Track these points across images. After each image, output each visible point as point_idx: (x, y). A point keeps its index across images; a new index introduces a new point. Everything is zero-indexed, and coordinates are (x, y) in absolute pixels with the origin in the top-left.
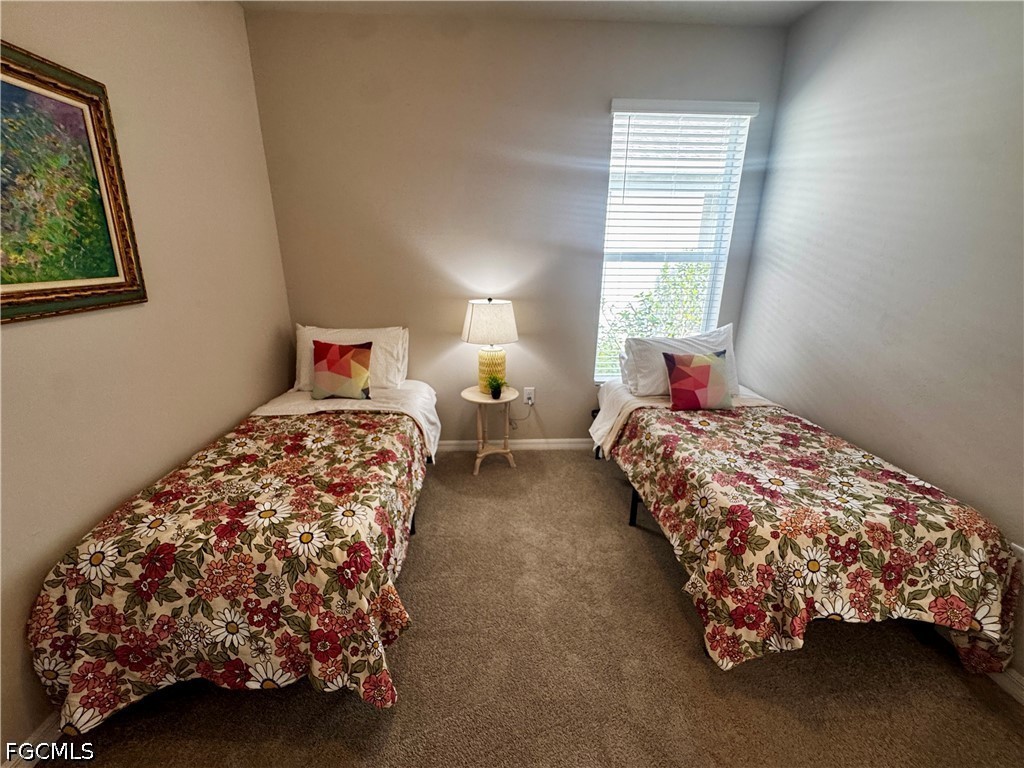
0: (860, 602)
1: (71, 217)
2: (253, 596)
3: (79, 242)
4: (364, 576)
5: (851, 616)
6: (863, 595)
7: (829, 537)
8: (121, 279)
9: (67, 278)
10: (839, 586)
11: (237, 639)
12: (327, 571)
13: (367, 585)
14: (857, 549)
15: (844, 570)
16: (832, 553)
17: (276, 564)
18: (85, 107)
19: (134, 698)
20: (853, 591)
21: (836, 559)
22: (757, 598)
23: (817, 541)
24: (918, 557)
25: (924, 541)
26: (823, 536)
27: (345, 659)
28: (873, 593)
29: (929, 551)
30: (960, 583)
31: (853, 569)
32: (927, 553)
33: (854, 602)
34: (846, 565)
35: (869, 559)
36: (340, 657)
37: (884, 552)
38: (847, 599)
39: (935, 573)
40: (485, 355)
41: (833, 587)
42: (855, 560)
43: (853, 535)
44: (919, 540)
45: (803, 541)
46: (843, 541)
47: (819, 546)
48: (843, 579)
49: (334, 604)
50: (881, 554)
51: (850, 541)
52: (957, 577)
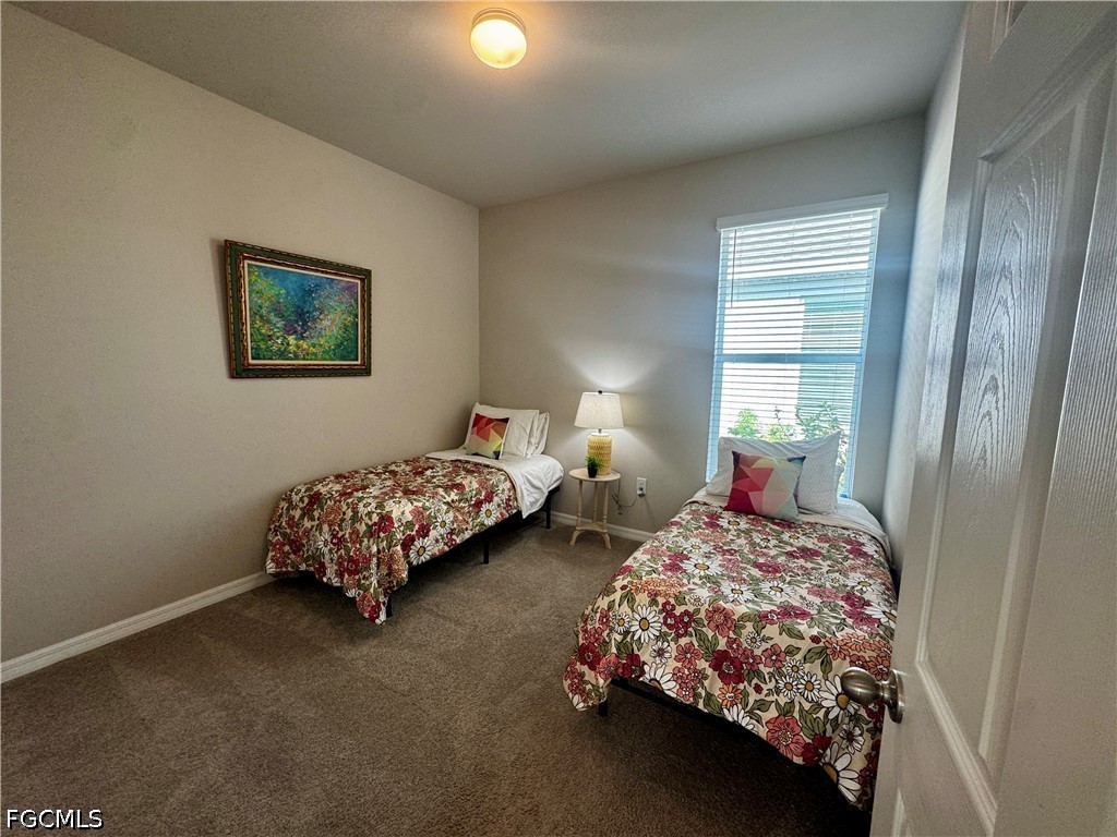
0: (682, 677)
1: (341, 332)
2: (337, 529)
3: (342, 343)
4: (382, 535)
5: (670, 688)
6: (687, 672)
7: (668, 603)
8: (359, 362)
9: (332, 360)
10: (667, 655)
11: (326, 550)
12: (366, 524)
13: (382, 541)
14: (689, 622)
15: (676, 640)
16: (665, 619)
17: (350, 513)
18: (359, 282)
19: (290, 569)
20: (679, 665)
21: (670, 627)
22: (597, 639)
23: (654, 602)
24: (763, 659)
25: (771, 643)
26: (661, 600)
27: (359, 580)
28: (701, 676)
29: (775, 655)
30: (807, 706)
31: (683, 641)
32: (774, 658)
33: (677, 676)
34: (679, 636)
35: (701, 637)
36: (357, 577)
37: (720, 637)
38: (669, 669)
39: (781, 685)
40: (593, 439)
41: (660, 653)
42: (686, 634)
43: (691, 609)
44: (765, 639)
45: (642, 598)
46: (679, 610)
47: (655, 608)
48: (672, 649)
49: (364, 544)
50: (715, 637)
51: (686, 613)
52: (807, 699)
